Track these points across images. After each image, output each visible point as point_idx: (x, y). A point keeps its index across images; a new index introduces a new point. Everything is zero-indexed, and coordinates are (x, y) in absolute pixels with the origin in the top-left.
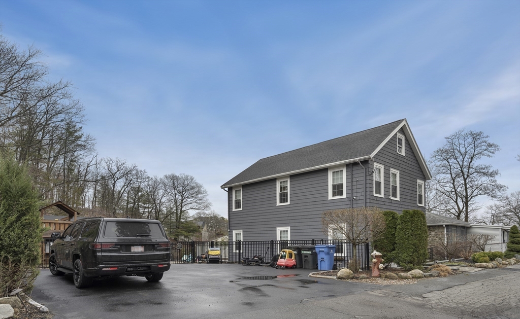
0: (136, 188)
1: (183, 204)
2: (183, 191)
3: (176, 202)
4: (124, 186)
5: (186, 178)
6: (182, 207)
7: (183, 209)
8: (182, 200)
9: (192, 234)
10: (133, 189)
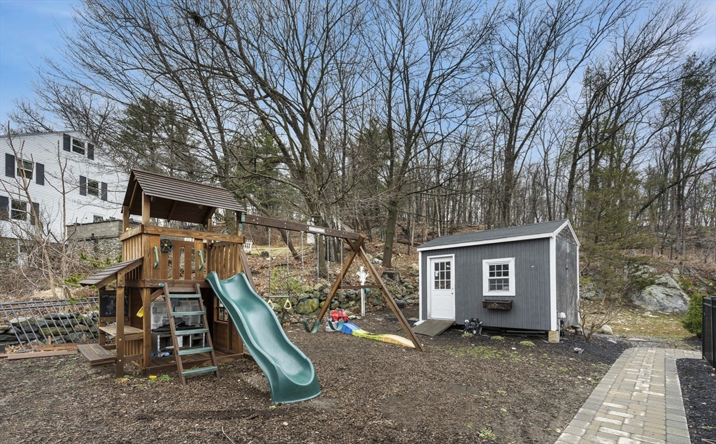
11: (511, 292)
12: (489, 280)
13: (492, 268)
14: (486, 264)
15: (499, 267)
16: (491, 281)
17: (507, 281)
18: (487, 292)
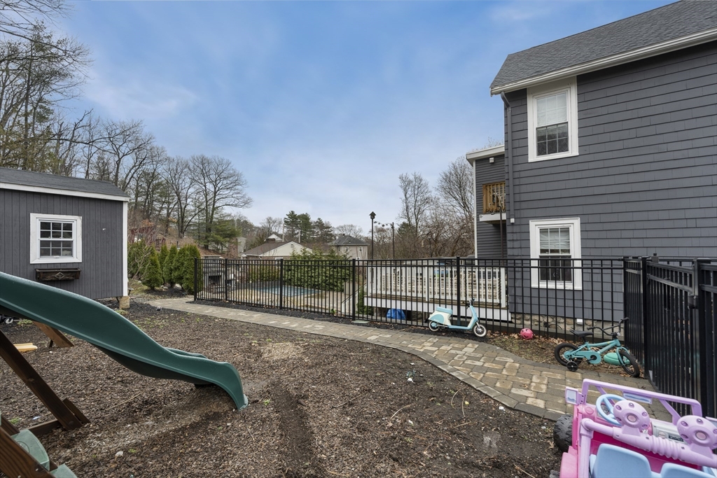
0: (149, 174)
1: (217, 197)
2: (216, 180)
3: (206, 195)
4: (135, 166)
5: (220, 163)
6: (214, 202)
7: (217, 205)
8: (215, 193)
9: (228, 239)
10: (145, 174)
11: (77, 257)
12: (41, 241)
13: (44, 225)
14: (36, 220)
15: (57, 226)
16: (43, 243)
17: (69, 244)
18: (36, 258)
